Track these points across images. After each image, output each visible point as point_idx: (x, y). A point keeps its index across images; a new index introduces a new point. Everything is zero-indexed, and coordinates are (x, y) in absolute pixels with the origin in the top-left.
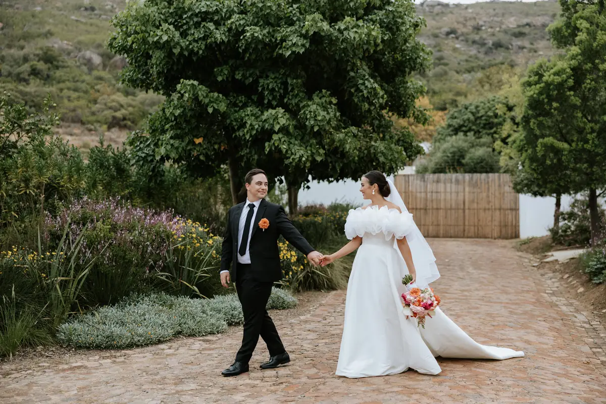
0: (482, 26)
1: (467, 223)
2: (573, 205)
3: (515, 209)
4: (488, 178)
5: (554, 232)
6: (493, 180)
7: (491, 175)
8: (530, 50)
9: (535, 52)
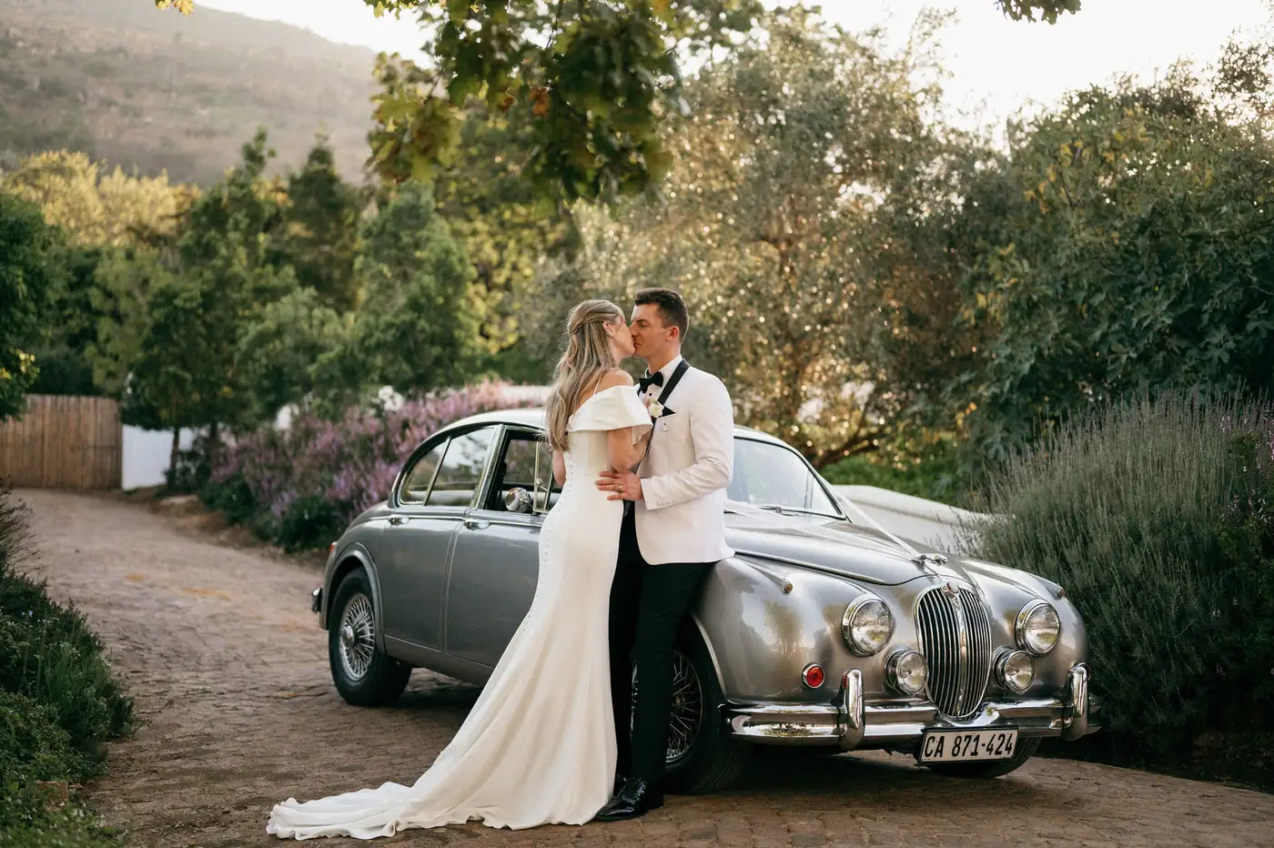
0: (17, 39)
1: (45, 466)
2: (195, 443)
3: (116, 449)
4: (79, 402)
5: (170, 474)
6: (87, 407)
7: (84, 399)
8: (126, 111)
9: (136, 115)
